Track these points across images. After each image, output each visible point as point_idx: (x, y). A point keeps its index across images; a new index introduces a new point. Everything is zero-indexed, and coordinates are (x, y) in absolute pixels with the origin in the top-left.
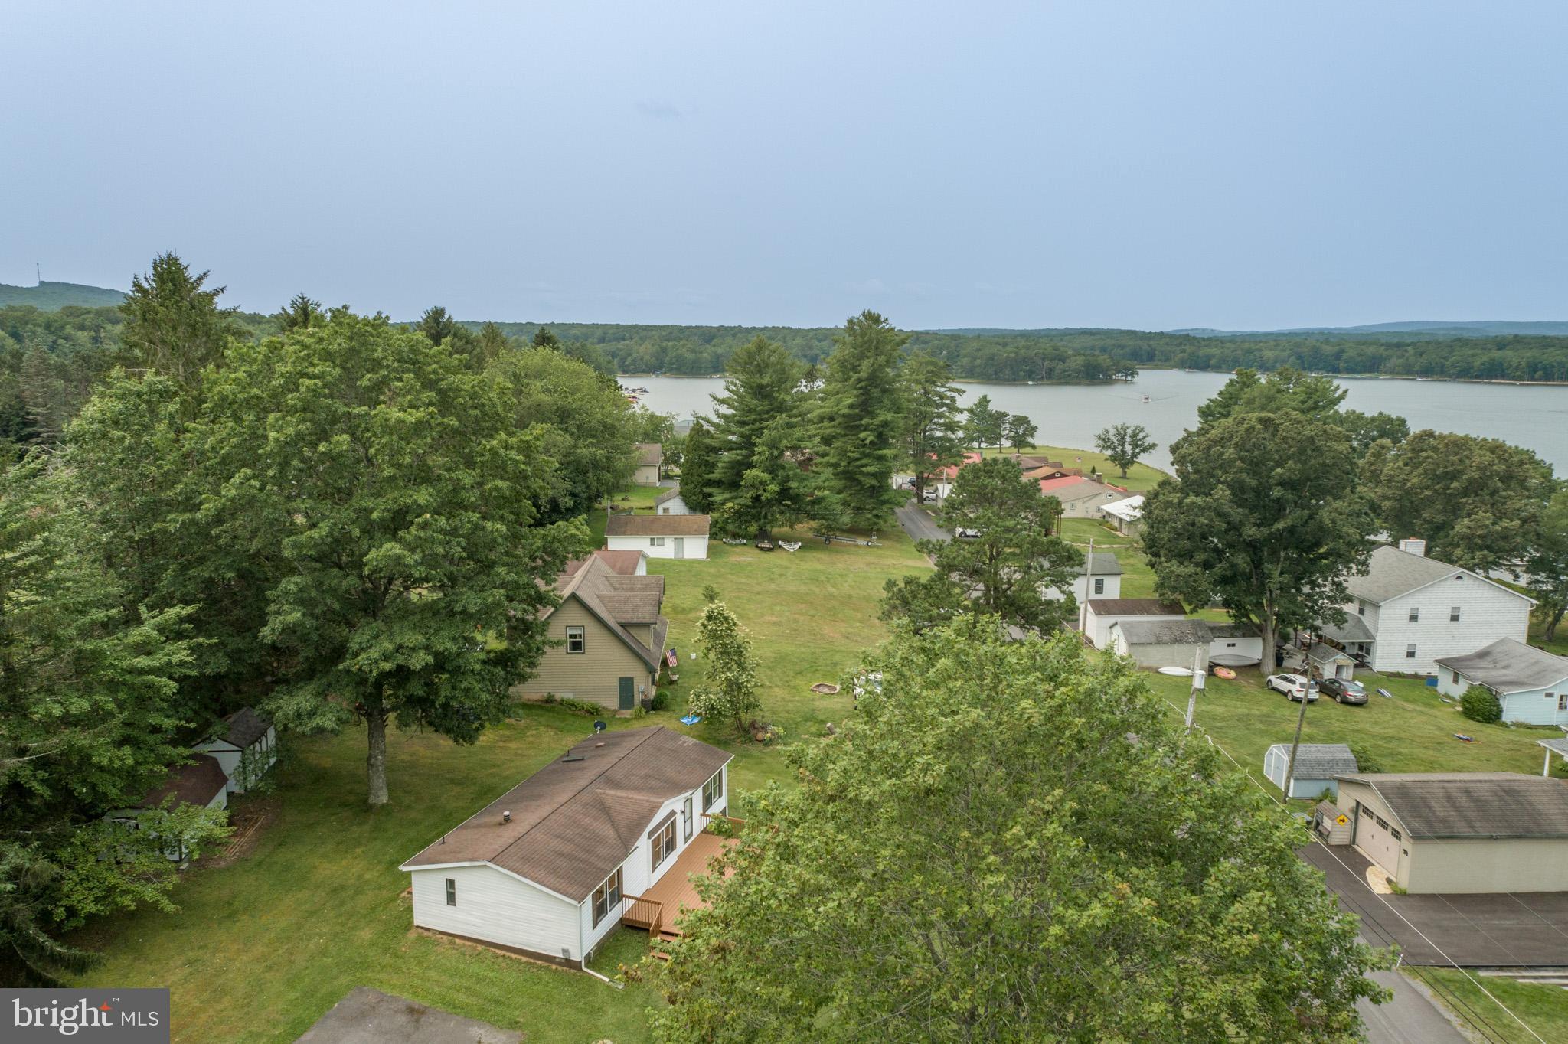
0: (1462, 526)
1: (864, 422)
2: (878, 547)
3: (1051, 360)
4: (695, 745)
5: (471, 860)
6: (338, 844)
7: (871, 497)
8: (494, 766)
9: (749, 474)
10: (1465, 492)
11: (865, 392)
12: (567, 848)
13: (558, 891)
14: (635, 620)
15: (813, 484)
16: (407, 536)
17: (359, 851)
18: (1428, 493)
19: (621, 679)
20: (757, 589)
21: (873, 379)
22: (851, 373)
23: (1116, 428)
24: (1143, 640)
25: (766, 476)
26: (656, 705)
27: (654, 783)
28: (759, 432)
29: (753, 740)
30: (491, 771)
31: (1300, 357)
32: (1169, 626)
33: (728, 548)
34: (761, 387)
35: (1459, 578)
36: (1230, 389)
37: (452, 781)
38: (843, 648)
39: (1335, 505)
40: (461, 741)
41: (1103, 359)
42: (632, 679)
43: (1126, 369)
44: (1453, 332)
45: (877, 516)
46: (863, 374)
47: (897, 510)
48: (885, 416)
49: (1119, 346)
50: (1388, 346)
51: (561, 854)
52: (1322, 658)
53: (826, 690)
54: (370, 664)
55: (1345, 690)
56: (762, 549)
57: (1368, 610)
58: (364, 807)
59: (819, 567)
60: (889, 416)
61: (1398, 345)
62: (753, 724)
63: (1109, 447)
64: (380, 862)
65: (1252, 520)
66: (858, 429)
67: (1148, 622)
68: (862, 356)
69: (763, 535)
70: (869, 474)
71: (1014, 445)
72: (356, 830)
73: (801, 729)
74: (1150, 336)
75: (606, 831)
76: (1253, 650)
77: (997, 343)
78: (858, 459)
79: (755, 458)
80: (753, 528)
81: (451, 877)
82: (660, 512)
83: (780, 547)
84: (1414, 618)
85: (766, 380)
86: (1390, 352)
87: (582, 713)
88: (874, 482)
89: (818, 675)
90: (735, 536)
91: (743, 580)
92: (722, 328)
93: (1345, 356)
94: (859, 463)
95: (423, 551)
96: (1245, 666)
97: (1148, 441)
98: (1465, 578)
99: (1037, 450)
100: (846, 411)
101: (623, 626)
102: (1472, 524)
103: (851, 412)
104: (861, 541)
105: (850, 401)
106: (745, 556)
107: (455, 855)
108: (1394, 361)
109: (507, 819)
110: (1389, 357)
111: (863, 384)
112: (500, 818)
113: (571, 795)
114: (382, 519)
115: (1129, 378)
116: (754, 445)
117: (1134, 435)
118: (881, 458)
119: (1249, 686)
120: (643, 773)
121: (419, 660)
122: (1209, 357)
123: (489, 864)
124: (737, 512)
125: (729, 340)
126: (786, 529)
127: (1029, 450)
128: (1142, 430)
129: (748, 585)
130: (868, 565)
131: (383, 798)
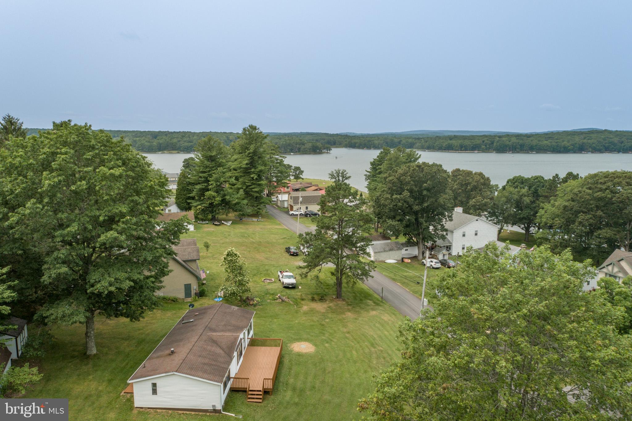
0: (472, 202)
1: (253, 170)
2: (261, 221)
3: (299, 145)
4: (238, 309)
5: (165, 373)
6: (79, 375)
7: (256, 201)
8: (139, 330)
9: (207, 193)
10: (472, 190)
11: (252, 158)
12: (206, 361)
13: (211, 380)
14: (190, 259)
15: (236, 197)
16: (117, 227)
17: (91, 377)
18: (460, 191)
19: (185, 285)
20: (221, 242)
21: (255, 153)
22: (246, 150)
23: (336, 170)
24: (379, 250)
25: (215, 194)
26: (201, 294)
27: (229, 328)
28: (210, 176)
29: (249, 305)
30: (139, 332)
31: (387, 143)
32: (387, 245)
33: (201, 225)
34: (211, 156)
35: (477, 220)
36: (381, 155)
37: (123, 339)
38: (267, 264)
39: (444, 197)
40: (133, 320)
41: (319, 144)
42: (190, 284)
43: (327, 148)
44: (433, 134)
45: (259, 209)
46: (251, 151)
47: (267, 206)
48: (261, 168)
49: (322, 139)
50: (415, 139)
51: (205, 364)
52: (438, 252)
53: (268, 281)
54: (103, 289)
55: (449, 263)
56: (216, 225)
57: (449, 233)
58: (84, 356)
59: (243, 231)
60: (263, 168)
61: (419, 139)
62: (248, 298)
63: (334, 178)
64: (103, 381)
65: (416, 203)
66: (250, 173)
67: (380, 244)
68: (250, 143)
69: (213, 219)
70: (256, 192)
71: (295, 178)
72: (85, 368)
73: (266, 298)
74: (333, 135)
75: (219, 351)
76: (414, 251)
77: (277, 138)
78: (250, 186)
79: (210, 187)
80: (210, 217)
81: (154, 382)
82: (167, 211)
83: (223, 223)
84: (464, 235)
85: (214, 154)
86: (416, 141)
87: (169, 301)
88: (258, 195)
89: (262, 275)
90: (202, 220)
91: (214, 238)
92: (160, 132)
93: (402, 143)
94: (251, 187)
95: (126, 234)
96: (412, 257)
97: (348, 175)
98: (479, 220)
99: (304, 180)
100: (244, 166)
101: (184, 261)
102: (475, 201)
103: (247, 166)
104: (255, 219)
105: (246, 162)
106: (209, 228)
107: (154, 371)
108: (418, 144)
109: (173, 352)
110: (416, 143)
111: (251, 155)
112: (168, 352)
113: (197, 337)
114: (104, 220)
115: (328, 151)
116: (209, 181)
117: (343, 173)
118: (259, 185)
119: (416, 264)
120: (223, 323)
121: (127, 285)
122: (355, 143)
123: (175, 373)
124: (203, 210)
125: (164, 137)
126: (224, 216)
127: (301, 180)
128: (345, 171)
129: (217, 240)
130: (261, 229)
131: (94, 351)
